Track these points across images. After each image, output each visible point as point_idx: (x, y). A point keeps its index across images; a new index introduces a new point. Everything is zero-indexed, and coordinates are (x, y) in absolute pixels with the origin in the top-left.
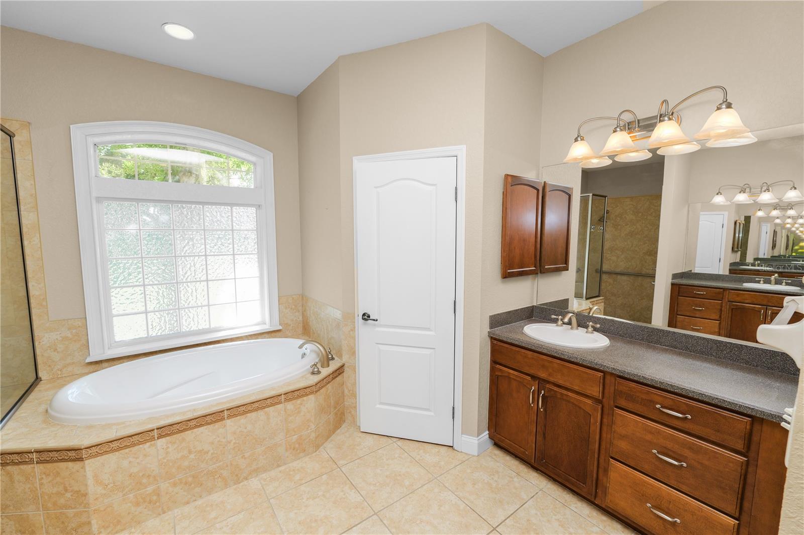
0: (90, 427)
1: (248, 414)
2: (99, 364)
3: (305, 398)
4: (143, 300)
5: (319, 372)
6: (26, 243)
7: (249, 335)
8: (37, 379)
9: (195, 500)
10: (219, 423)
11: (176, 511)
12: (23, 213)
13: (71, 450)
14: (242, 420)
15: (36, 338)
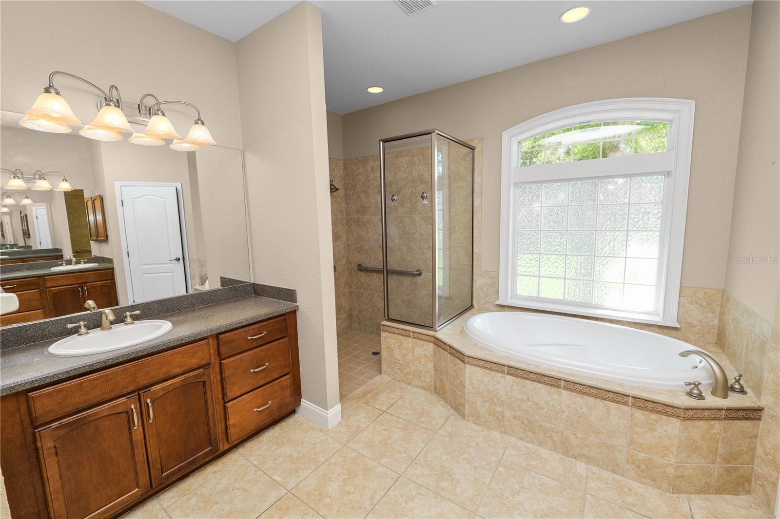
0: (476, 345)
1: (585, 396)
2: (503, 307)
3: (664, 417)
4: (538, 266)
5: (700, 397)
6: (475, 218)
7: (632, 322)
8: (472, 306)
9: (528, 442)
10: (556, 389)
11: (513, 438)
12: (475, 199)
13: (461, 353)
14: (578, 399)
15: (474, 280)
